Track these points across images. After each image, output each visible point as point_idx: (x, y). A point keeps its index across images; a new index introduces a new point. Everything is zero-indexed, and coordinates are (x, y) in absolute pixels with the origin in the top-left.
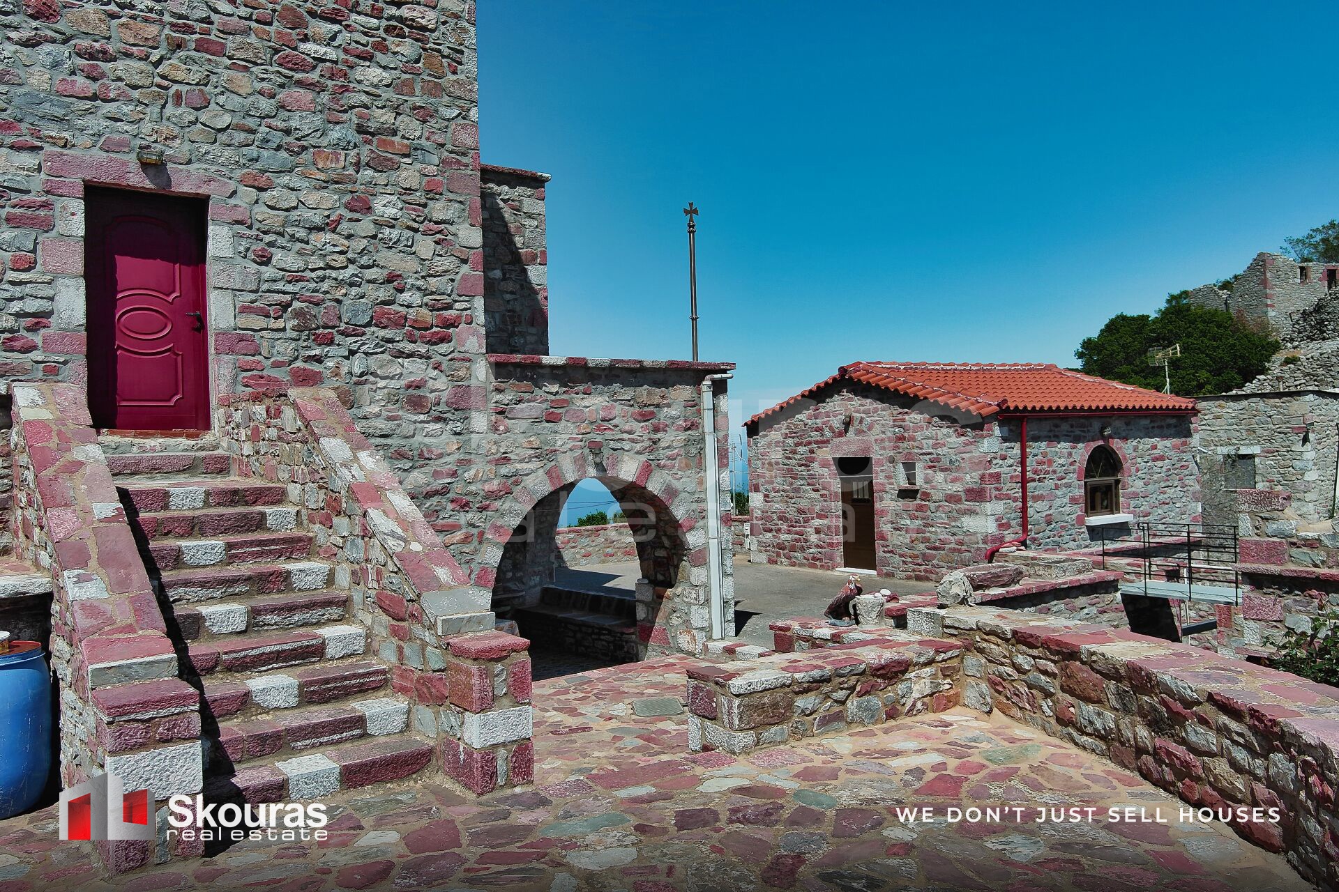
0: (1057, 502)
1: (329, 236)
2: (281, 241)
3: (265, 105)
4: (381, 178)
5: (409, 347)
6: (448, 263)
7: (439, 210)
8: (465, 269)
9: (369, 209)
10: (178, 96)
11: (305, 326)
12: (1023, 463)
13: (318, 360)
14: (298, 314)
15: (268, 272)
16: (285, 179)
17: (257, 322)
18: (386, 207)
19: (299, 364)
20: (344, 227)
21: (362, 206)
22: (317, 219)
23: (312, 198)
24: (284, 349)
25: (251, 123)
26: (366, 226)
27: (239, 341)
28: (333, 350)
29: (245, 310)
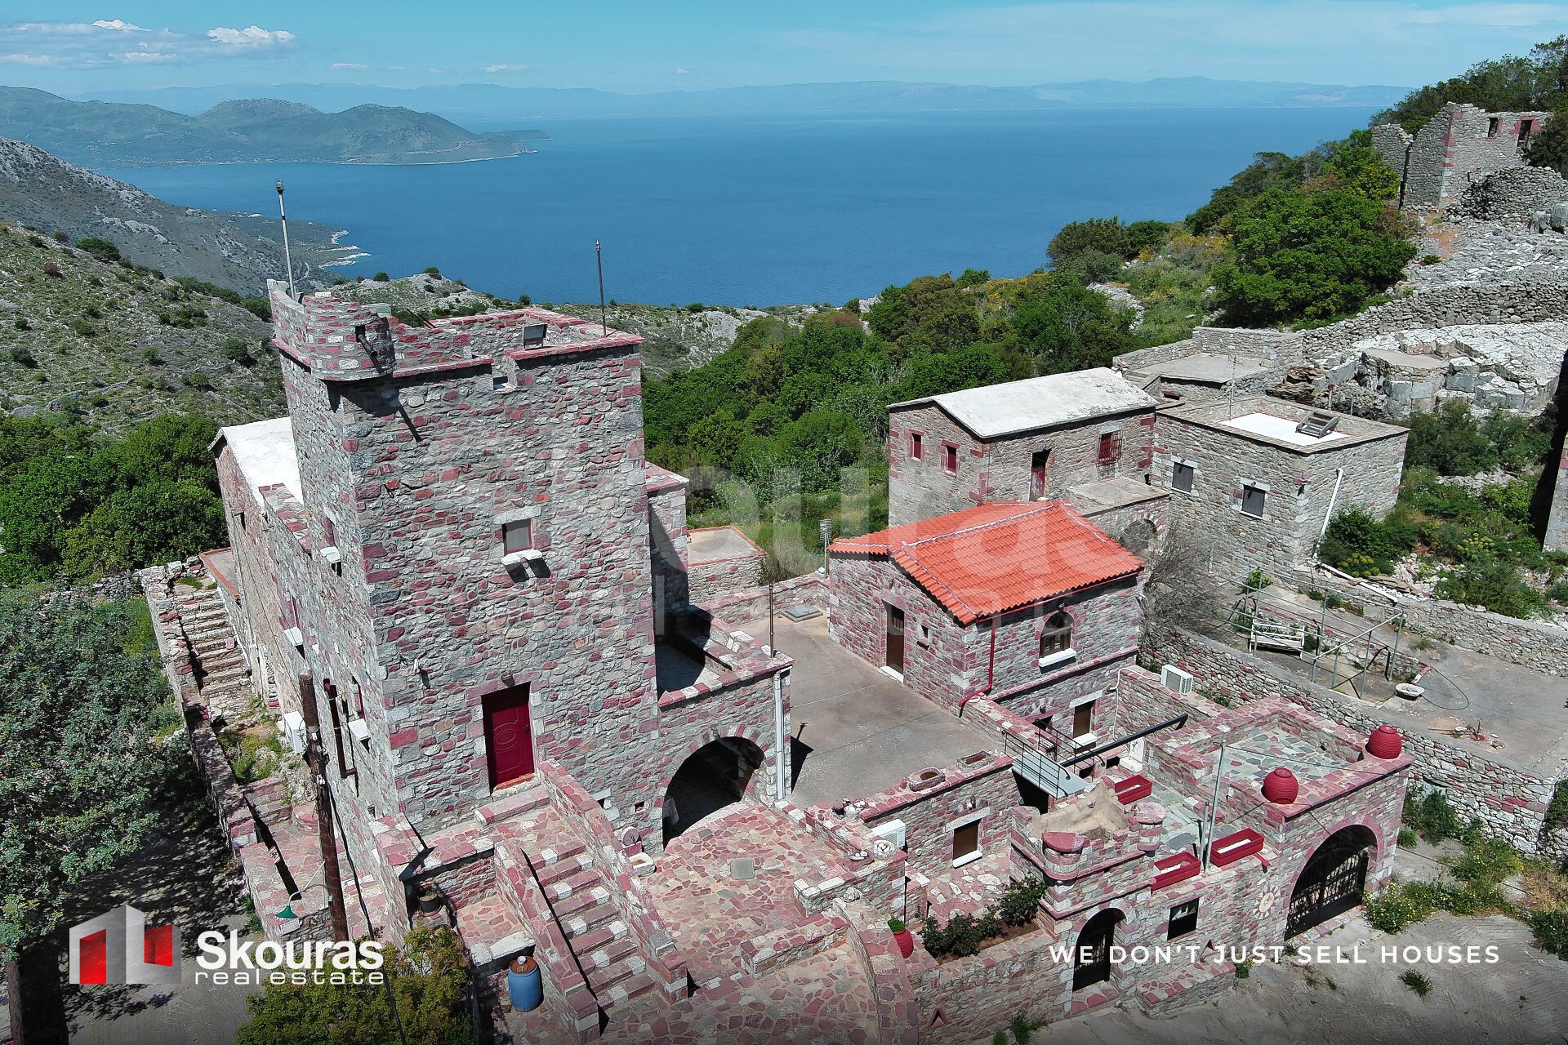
0: (1019, 657)
1: (582, 677)
2: (561, 688)
3: (552, 631)
4: (605, 641)
5: (621, 712)
6: (638, 667)
7: (633, 644)
8: (647, 666)
9: (600, 657)
10: (515, 644)
11: (573, 719)
12: (992, 642)
13: (580, 732)
14: (570, 717)
15: (557, 703)
16: (562, 660)
17: (553, 727)
18: (608, 653)
19: (572, 737)
20: (589, 671)
21: (596, 657)
22: (576, 671)
23: (574, 664)
24: (565, 734)
25: (546, 642)
26: (599, 665)
27: (545, 738)
28: (587, 725)
29: (549, 723)
